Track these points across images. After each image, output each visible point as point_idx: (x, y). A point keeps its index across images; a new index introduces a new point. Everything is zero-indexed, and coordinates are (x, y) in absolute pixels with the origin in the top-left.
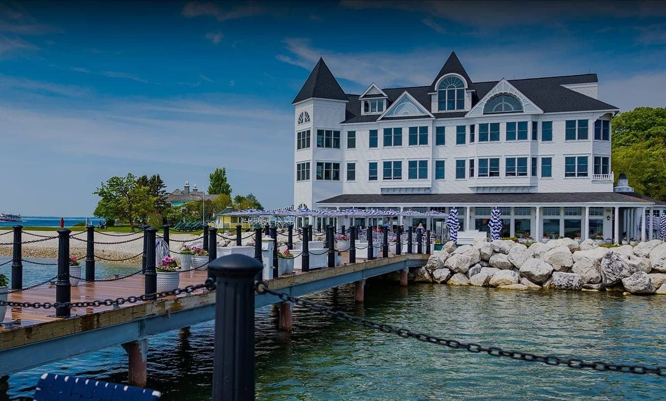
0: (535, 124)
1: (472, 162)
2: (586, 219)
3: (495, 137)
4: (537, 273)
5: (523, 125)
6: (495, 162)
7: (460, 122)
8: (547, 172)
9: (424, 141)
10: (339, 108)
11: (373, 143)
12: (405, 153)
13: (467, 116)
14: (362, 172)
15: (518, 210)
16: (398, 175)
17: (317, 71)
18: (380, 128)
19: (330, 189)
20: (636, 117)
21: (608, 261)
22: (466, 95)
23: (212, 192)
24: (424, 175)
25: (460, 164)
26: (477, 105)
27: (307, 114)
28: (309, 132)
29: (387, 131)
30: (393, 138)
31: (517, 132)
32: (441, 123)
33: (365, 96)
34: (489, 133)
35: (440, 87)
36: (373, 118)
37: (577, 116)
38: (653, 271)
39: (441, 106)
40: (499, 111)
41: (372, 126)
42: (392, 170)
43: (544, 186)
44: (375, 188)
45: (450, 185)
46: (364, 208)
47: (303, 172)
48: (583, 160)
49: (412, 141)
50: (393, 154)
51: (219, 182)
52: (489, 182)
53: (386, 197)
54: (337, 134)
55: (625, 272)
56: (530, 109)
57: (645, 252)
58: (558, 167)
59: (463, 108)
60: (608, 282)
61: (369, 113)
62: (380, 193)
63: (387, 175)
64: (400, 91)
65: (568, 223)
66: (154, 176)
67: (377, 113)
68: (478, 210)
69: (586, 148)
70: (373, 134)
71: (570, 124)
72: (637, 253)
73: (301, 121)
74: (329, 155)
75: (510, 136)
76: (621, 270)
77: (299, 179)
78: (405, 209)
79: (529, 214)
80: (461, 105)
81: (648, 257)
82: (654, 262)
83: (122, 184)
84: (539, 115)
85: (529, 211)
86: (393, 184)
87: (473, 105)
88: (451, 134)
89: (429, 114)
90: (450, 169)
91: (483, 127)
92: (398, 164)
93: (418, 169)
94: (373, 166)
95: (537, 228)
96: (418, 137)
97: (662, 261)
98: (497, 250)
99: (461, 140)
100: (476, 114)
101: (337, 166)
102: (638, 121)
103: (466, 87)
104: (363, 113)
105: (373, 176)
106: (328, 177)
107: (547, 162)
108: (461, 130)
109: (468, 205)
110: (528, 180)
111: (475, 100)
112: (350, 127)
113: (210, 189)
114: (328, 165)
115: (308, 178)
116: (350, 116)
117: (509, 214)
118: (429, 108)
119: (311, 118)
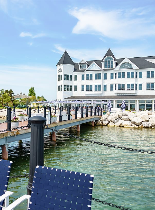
0: (137, 73)
1: (116, 85)
2: (153, 104)
3: (123, 77)
4: (137, 122)
5: (133, 73)
6: (123, 85)
7: (112, 72)
9: (100, 78)
10: (72, 67)
11: (83, 79)
12: (94, 82)
13: (114, 70)
14: (79, 88)
15: (131, 101)
16: (91, 89)
18: (85, 74)
19: (69, 94)
22: (114, 63)
24: (100, 90)
25: (112, 86)
26: (117, 66)
27: (61, 69)
28: (62, 75)
29: (88, 75)
30: (89, 77)
31: (130, 75)
32: (105, 72)
33: (80, 63)
34: (121, 75)
35: (105, 60)
36: (83, 71)
37: (150, 70)
39: (105, 67)
40: (124, 68)
41: (83, 73)
42: (89, 88)
43: (139, 93)
44: (84, 94)
45: (108, 93)
46: (80, 101)
47: (60, 88)
48: (153, 85)
49: (96, 78)
50: (89, 82)
51: (32, 92)
52: (121, 92)
53: (87, 97)
54: (71, 76)
56: (135, 68)
58: (144, 87)
61: (82, 69)
63: (87, 90)
64: (92, 61)
65: (147, 106)
66: (10, 90)
67: (84, 69)
68: (118, 101)
69: (154, 80)
70: (83, 76)
71: (148, 73)
73: (59, 72)
74: (68, 83)
75: (128, 77)
77: (58, 91)
78: (94, 101)
79: (135, 102)
80: (112, 66)
84: (138, 70)
86: (89, 93)
88: (109, 76)
89: (101, 69)
90: (108, 88)
91: (119, 73)
92: (91, 86)
93: (98, 88)
94: (83, 87)
95: (137, 107)
96: (98, 77)
98: (124, 114)
99: (112, 78)
100: (117, 69)
101: (71, 86)
103: (114, 60)
104: (80, 69)
105: (83, 90)
106: (68, 90)
107: (140, 85)
108: (112, 75)
109: (114, 100)
110: (134, 91)
111: (117, 64)
112: (75, 73)
113: (29, 94)
114: (68, 86)
115: (61, 91)
116: (75, 70)
117: (128, 102)
118: (101, 67)
119: (62, 71)
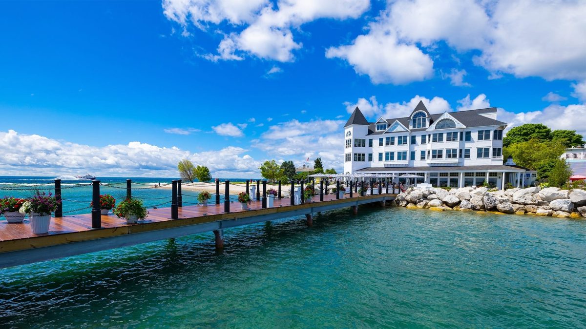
0: (462, 133)
1: (429, 152)
2: (487, 178)
3: (441, 140)
4: (450, 202)
5: (456, 133)
6: (441, 151)
7: (423, 133)
8: (467, 156)
9: (405, 143)
10: (365, 128)
11: (381, 145)
12: (396, 148)
13: (427, 130)
14: (376, 157)
15: (452, 174)
16: (392, 158)
17: (355, 112)
18: (384, 137)
19: (361, 164)
20: (524, 129)
21: (487, 197)
22: (427, 120)
23: (315, 167)
24: (405, 158)
25: (423, 153)
26: (432, 125)
27: (350, 132)
28: (351, 140)
29: (387, 139)
30: (390, 141)
31: (452, 137)
32: (414, 134)
33: (378, 123)
34: (438, 138)
35: (414, 117)
36: (381, 133)
37: (484, 128)
38: (514, 203)
39: (414, 126)
40: (443, 127)
41: (381, 136)
42: (390, 156)
43: (467, 162)
44: (382, 164)
45: (418, 162)
46: (385, 173)
47: (348, 158)
48: (487, 150)
49: (399, 143)
50: (390, 149)
51: (318, 163)
52: (437, 161)
53: (387, 168)
54: (364, 140)
55: (497, 202)
56: (459, 125)
57: (511, 194)
58: (473, 153)
59: (425, 127)
60: (488, 207)
61: (380, 131)
62: (384, 166)
63: (387, 159)
64: (395, 120)
66: (289, 161)
67: (383, 130)
68: (431, 174)
69: (489, 144)
70: (381, 140)
71: (480, 132)
72: (507, 194)
73: (347, 135)
74: (360, 150)
75: (448, 140)
76: (495, 201)
77: (346, 161)
78: (395, 174)
79: (457, 176)
80: (424, 125)
81: (512, 196)
82: (515, 199)
83: (270, 164)
84: (464, 128)
85: (457, 174)
86: (390, 163)
87: (430, 124)
88: (419, 139)
89: (408, 130)
90: (418, 155)
91: (435, 135)
92: (392, 153)
93: (402, 155)
94: (381, 155)
95: (461, 181)
96: (402, 141)
97: (519, 198)
98: (432, 192)
99: (423, 141)
100: (431, 129)
101: (364, 155)
102: (525, 131)
103: (427, 116)
104: (376, 130)
105: (380, 159)
106: (359, 160)
107: (468, 151)
108: (424, 137)
109: (426, 172)
110: (458, 160)
111: (431, 122)
112: (371, 137)
113: (314, 167)
114: (359, 155)
115: (350, 160)
116: (370, 132)
117: (437, 176)
118: (408, 128)
119: (352, 134)
